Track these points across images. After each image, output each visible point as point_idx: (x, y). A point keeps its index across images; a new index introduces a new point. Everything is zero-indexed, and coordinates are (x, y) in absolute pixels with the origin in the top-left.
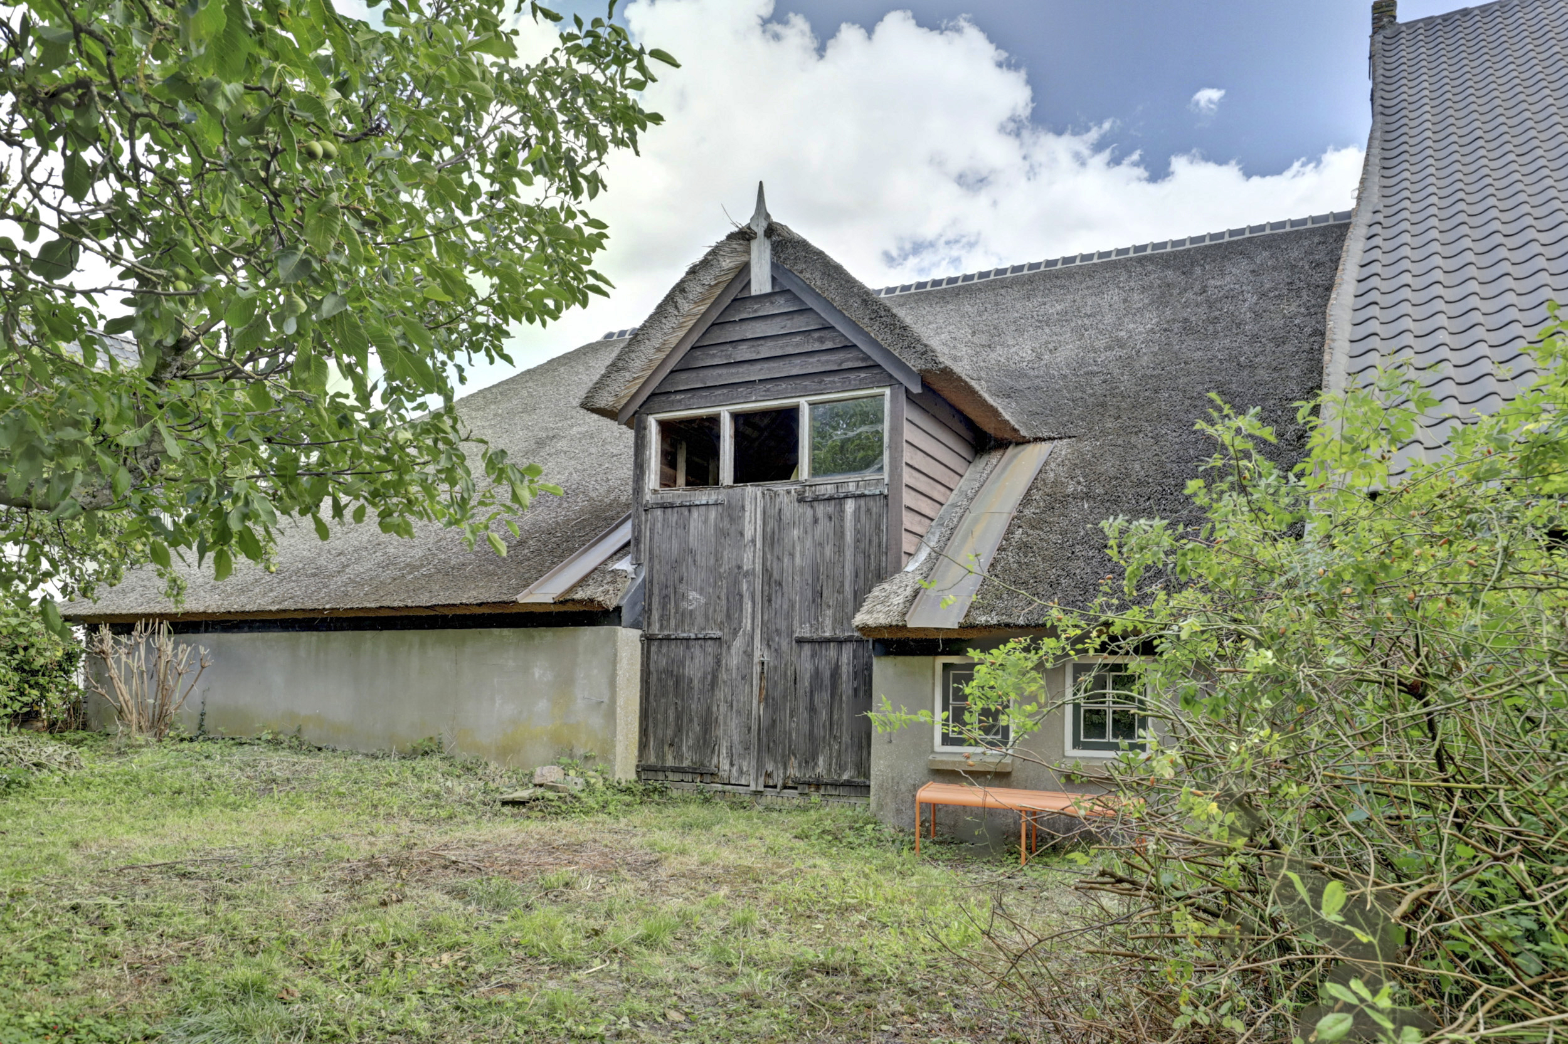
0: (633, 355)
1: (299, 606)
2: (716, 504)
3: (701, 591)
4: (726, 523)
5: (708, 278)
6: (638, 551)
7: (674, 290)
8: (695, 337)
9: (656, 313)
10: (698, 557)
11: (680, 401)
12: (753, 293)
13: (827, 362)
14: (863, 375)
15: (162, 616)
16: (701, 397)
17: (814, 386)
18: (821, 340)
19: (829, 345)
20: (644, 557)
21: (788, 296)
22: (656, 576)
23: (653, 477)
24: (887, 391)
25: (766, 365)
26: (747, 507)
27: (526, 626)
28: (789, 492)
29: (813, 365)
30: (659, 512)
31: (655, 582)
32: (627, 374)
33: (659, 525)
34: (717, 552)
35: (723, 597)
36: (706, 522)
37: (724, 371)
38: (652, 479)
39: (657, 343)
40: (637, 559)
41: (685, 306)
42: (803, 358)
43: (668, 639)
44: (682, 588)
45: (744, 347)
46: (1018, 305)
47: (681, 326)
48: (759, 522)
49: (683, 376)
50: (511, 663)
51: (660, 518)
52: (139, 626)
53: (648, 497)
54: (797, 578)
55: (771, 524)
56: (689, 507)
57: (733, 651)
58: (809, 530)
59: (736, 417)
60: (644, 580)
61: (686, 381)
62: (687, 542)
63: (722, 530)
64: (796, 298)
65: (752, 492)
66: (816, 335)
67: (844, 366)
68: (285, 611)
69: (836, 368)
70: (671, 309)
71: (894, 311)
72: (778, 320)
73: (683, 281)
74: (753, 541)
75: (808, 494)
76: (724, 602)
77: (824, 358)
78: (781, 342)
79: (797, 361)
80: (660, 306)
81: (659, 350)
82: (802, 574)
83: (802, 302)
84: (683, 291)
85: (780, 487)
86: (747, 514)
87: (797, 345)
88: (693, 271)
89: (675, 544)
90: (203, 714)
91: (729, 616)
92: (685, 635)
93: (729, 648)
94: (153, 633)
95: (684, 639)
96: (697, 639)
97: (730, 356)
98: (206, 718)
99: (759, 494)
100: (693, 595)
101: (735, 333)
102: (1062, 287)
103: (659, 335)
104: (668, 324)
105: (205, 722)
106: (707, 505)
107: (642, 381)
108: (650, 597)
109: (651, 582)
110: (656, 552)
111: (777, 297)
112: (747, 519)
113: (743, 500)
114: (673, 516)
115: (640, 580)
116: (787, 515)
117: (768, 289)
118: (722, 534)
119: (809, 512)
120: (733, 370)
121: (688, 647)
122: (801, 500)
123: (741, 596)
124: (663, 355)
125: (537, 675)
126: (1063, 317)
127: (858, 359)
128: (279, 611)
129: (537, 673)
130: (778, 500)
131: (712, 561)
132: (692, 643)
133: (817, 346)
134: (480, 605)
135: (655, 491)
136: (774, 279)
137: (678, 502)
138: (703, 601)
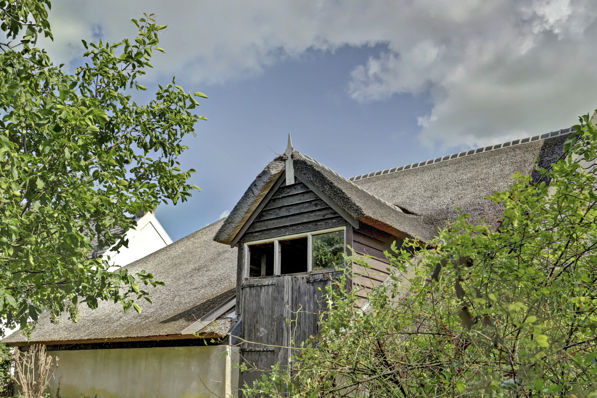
0: (235, 216)
1: (96, 337)
2: (272, 285)
3: (265, 327)
4: (276, 294)
5: (266, 179)
6: (239, 308)
7: (252, 185)
8: (263, 206)
9: (244, 196)
10: (264, 311)
11: (257, 236)
12: (287, 184)
13: (319, 215)
14: (334, 221)
15: (43, 343)
16: (266, 234)
17: (314, 227)
18: (316, 205)
19: (319, 207)
20: (241, 311)
21: (302, 185)
22: (246, 320)
23: (246, 272)
24: (344, 228)
25: (292, 218)
26: (285, 286)
27: (189, 345)
28: (303, 278)
29: (313, 217)
30: (248, 289)
31: (246, 323)
32: (233, 225)
33: (248, 295)
34: (272, 308)
35: (275, 330)
36: (267, 293)
37: (275, 221)
38: (246, 273)
39: (245, 210)
40: (238, 312)
41: (256, 192)
42: (309, 214)
43: (251, 351)
44: (258, 326)
45: (283, 209)
46: (450, 175)
47: (255, 201)
48: (290, 293)
49: (258, 224)
50: (182, 364)
51: (248, 292)
52: (32, 348)
53: (244, 282)
54: (307, 320)
55: (295, 293)
56: (261, 287)
57: (279, 357)
58: (312, 296)
59: (281, 242)
60: (241, 322)
61: (260, 227)
62: (259, 303)
63: (274, 297)
64: (305, 186)
65: (288, 278)
66: (314, 203)
67: (326, 217)
68: (90, 339)
69: (322, 218)
70: (251, 194)
71: (344, 191)
72: (298, 196)
73: (255, 181)
74: (288, 302)
75: (311, 279)
76: (275, 333)
77: (317, 213)
78: (299, 207)
79: (306, 215)
80: (246, 193)
81: (246, 213)
82: (309, 318)
83: (308, 188)
84: (255, 185)
85: (299, 275)
86: (285, 289)
87: (306, 208)
88: (259, 177)
89: (254, 305)
90: (58, 389)
91: (277, 339)
92: (258, 349)
93: (277, 355)
94: (38, 351)
95: (258, 351)
96: (264, 351)
97: (278, 214)
98: (60, 390)
99: (290, 279)
100: (262, 329)
101: (279, 204)
102: (473, 165)
103: (246, 206)
104: (250, 201)
105: (60, 392)
106: (268, 285)
107: (240, 227)
108: (244, 331)
109: (244, 323)
110: (247, 308)
111: (297, 186)
112: (285, 292)
113: (284, 282)
114: (254, 291)
115: (239, 322)
116: (302, 289)
117: (293, 182)
118: (275, 299)
119: (312, 288)
120: (279, 220)
121: (260, 355)
122: (308, 282)
123: (283, 330)
124: (249, 215)
125: (193, 370)
126: (470, 180)
127: (332, 213)
128: (88, 340)
129: (193, 368)
130: (298, 282)
131: (270, 312)
132: (261, 353)
133: (314, 208)
134: (167, 335)
135: (247, 279)
136: (295, 178)
137: (256, 284)
138: (266, 332)
